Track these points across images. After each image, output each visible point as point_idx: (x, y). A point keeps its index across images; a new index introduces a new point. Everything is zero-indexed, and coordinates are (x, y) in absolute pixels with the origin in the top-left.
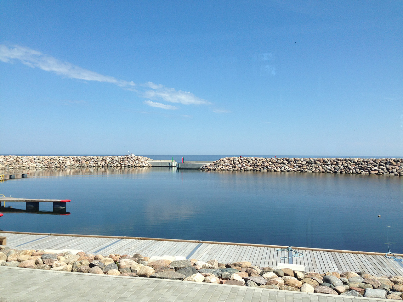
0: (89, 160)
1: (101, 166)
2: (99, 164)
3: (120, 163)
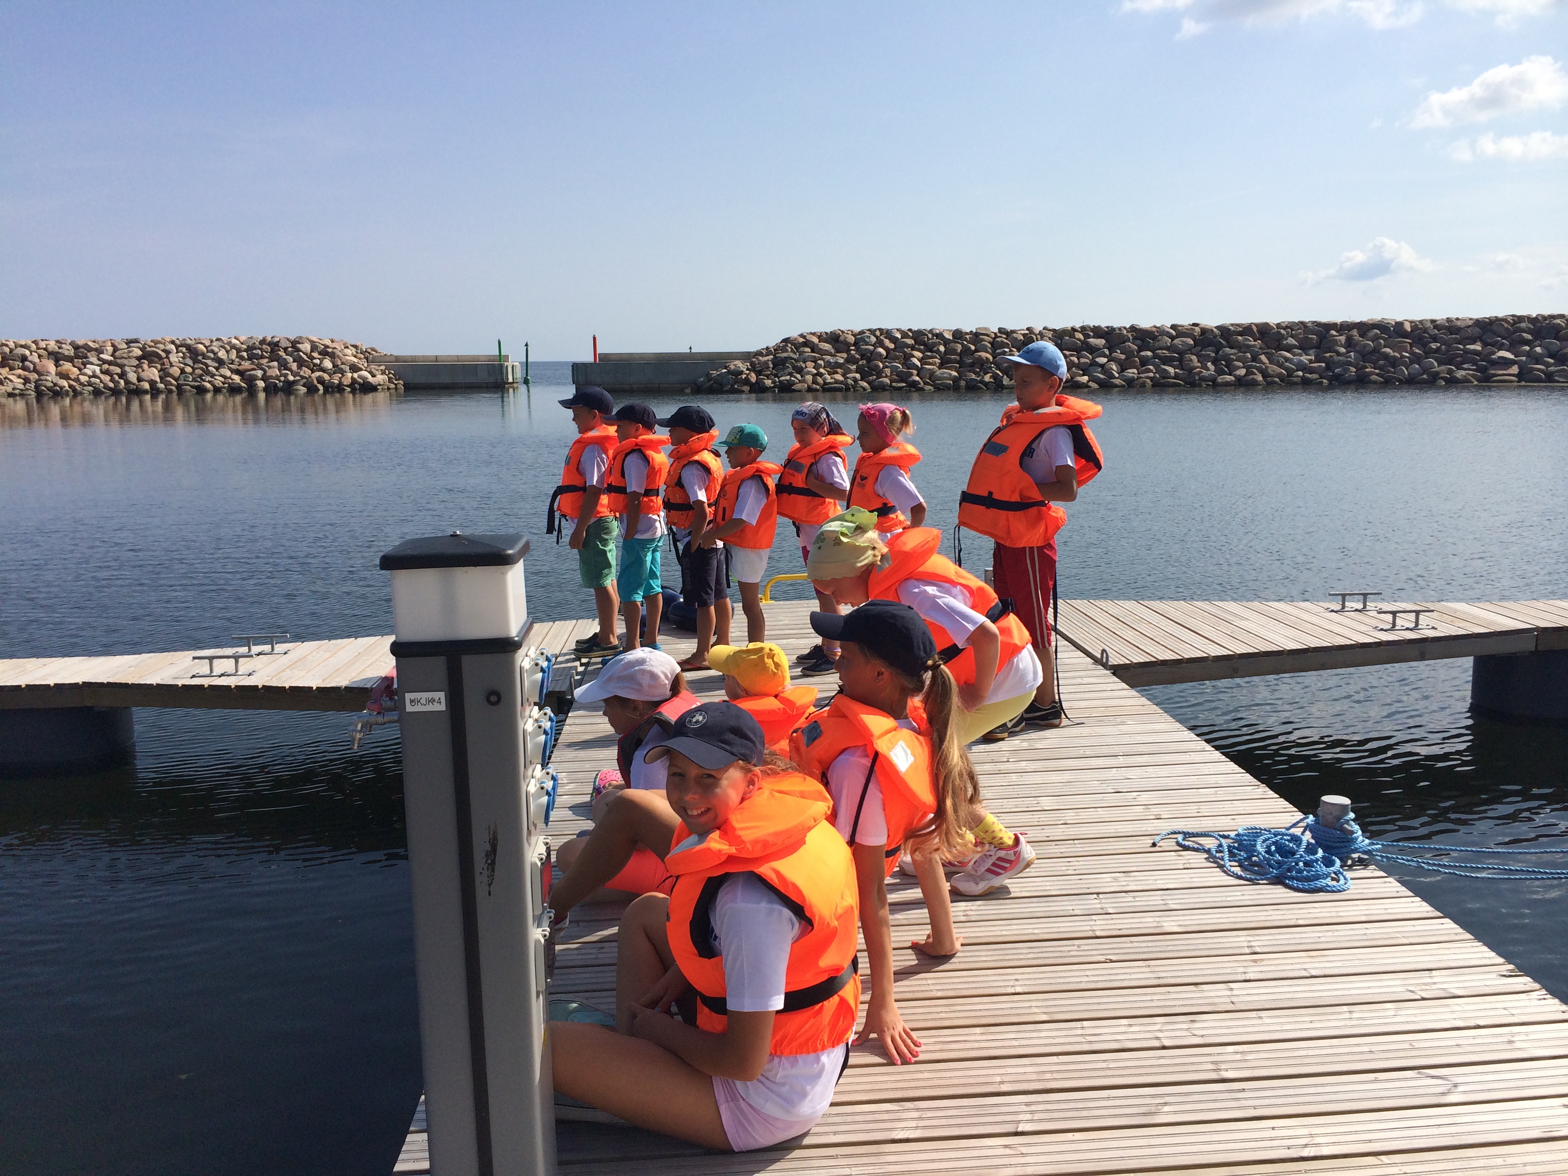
0: (70, 359)
1: (146, 386)
2: (132, 377)
3: (237, 372)
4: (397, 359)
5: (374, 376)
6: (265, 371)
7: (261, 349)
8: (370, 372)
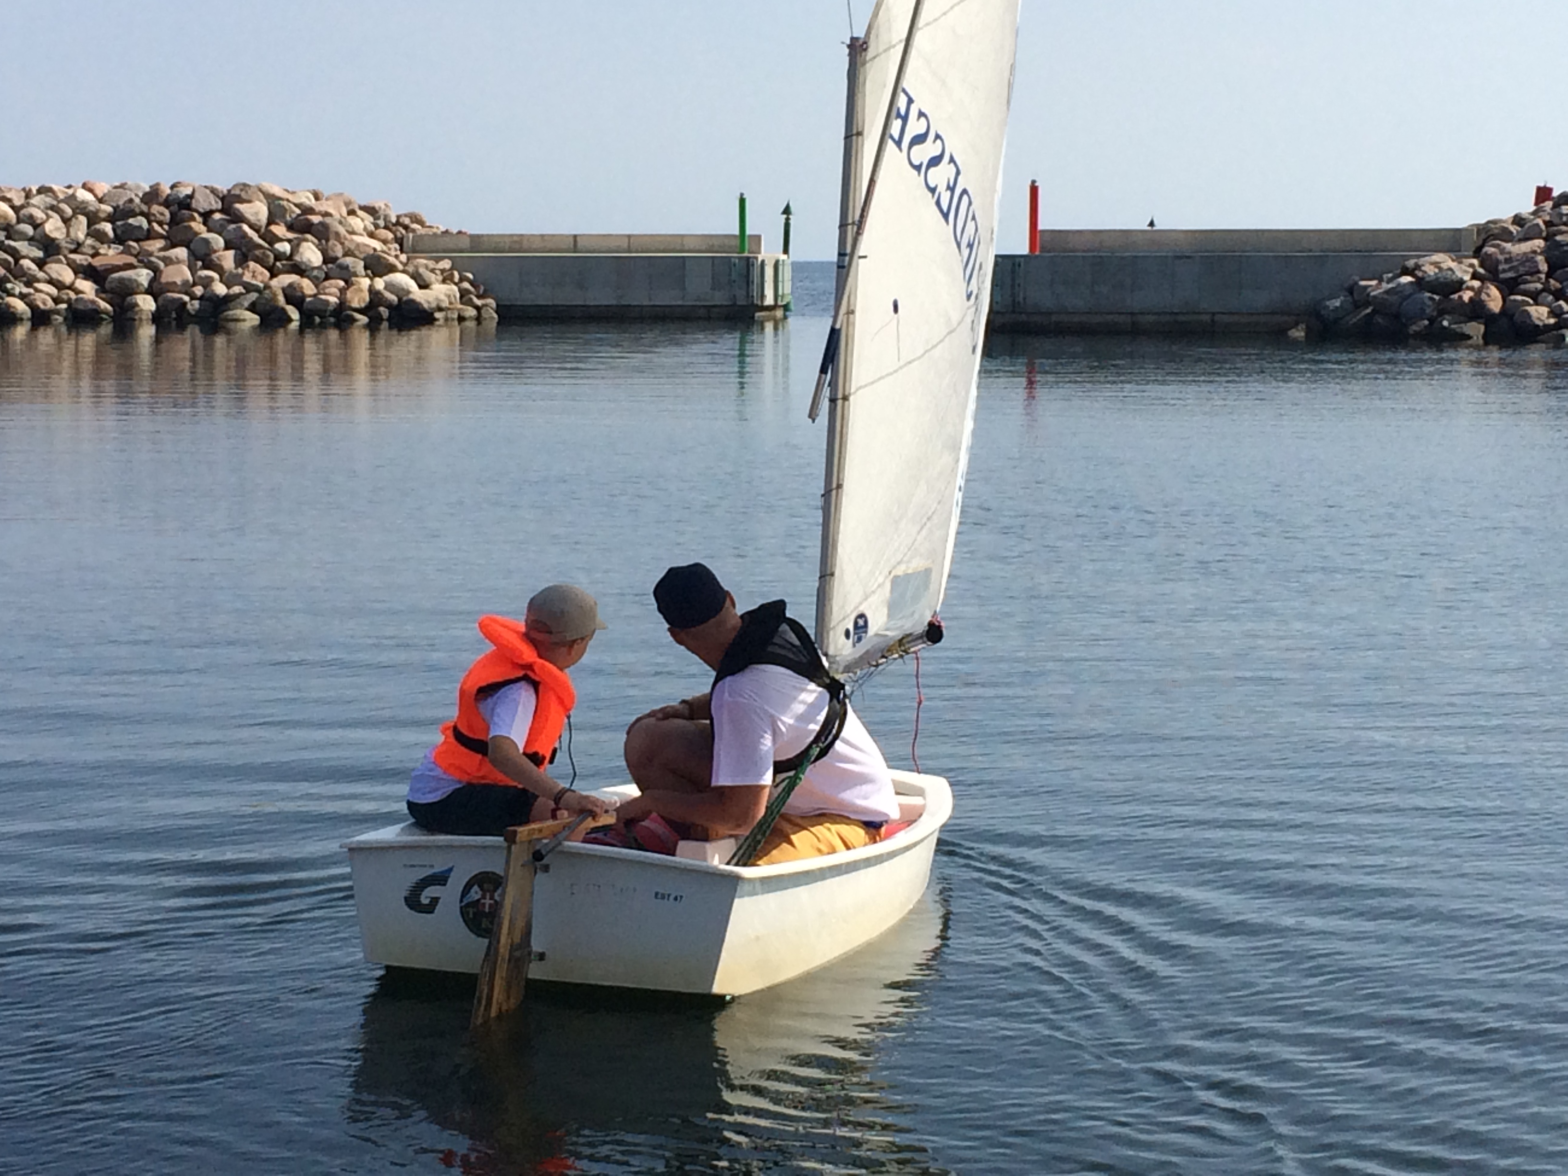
3: (89, 272)
4: (477, 242)
5: (424, 285)
6: (156, 270)
7: (147, 215)
8: (416, 277)
